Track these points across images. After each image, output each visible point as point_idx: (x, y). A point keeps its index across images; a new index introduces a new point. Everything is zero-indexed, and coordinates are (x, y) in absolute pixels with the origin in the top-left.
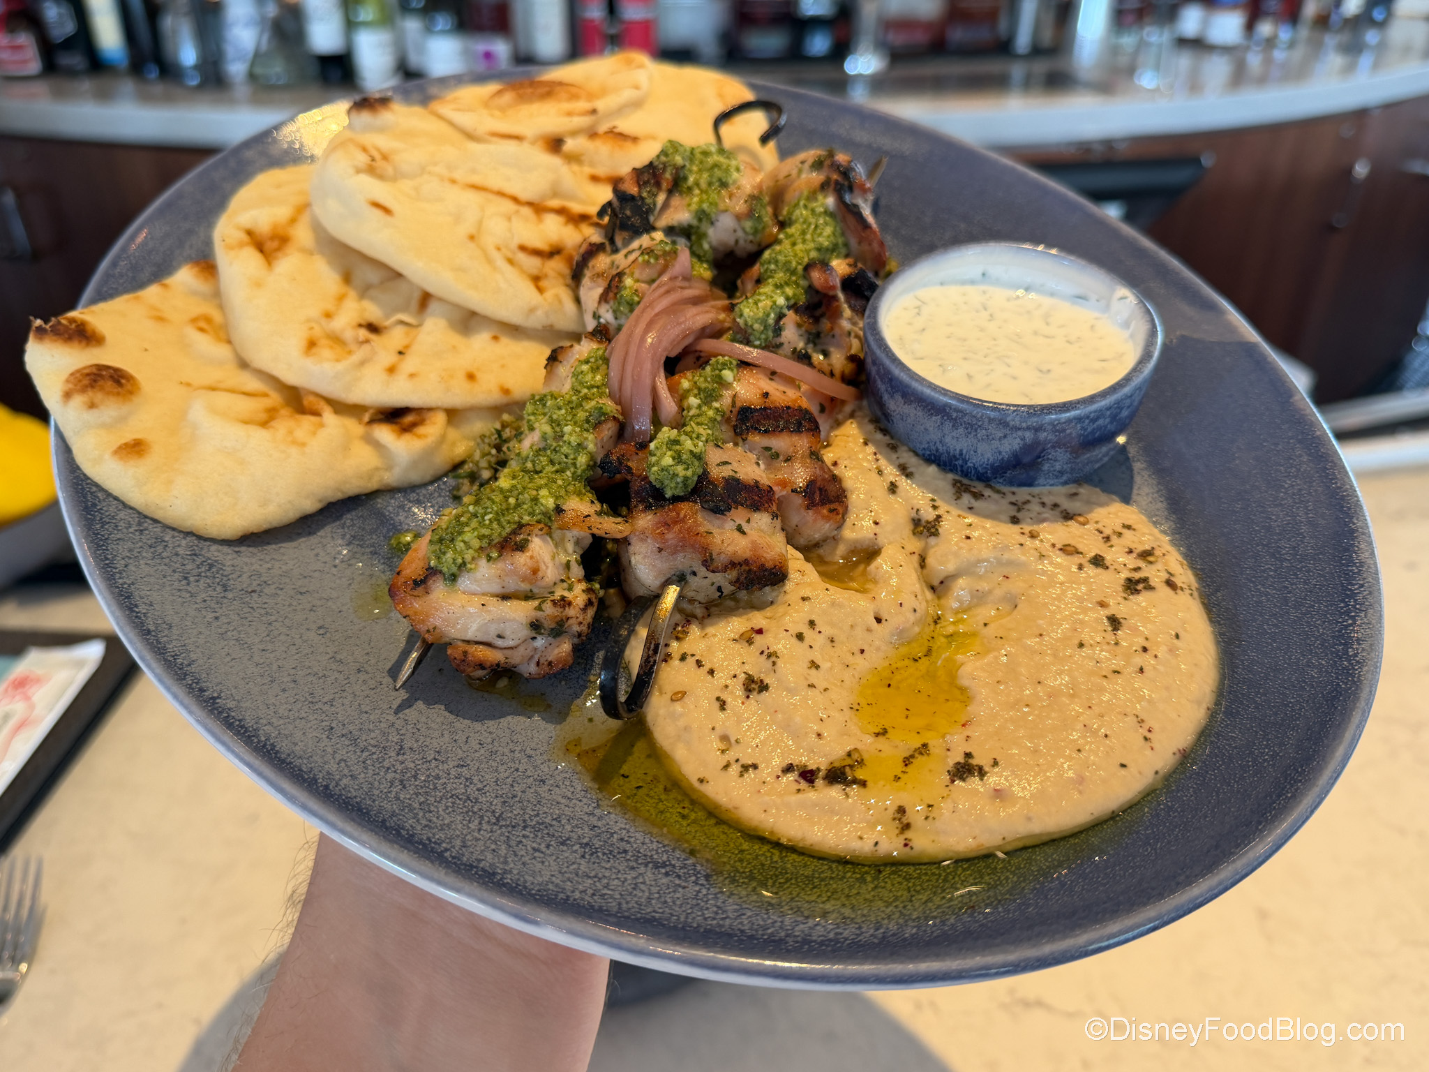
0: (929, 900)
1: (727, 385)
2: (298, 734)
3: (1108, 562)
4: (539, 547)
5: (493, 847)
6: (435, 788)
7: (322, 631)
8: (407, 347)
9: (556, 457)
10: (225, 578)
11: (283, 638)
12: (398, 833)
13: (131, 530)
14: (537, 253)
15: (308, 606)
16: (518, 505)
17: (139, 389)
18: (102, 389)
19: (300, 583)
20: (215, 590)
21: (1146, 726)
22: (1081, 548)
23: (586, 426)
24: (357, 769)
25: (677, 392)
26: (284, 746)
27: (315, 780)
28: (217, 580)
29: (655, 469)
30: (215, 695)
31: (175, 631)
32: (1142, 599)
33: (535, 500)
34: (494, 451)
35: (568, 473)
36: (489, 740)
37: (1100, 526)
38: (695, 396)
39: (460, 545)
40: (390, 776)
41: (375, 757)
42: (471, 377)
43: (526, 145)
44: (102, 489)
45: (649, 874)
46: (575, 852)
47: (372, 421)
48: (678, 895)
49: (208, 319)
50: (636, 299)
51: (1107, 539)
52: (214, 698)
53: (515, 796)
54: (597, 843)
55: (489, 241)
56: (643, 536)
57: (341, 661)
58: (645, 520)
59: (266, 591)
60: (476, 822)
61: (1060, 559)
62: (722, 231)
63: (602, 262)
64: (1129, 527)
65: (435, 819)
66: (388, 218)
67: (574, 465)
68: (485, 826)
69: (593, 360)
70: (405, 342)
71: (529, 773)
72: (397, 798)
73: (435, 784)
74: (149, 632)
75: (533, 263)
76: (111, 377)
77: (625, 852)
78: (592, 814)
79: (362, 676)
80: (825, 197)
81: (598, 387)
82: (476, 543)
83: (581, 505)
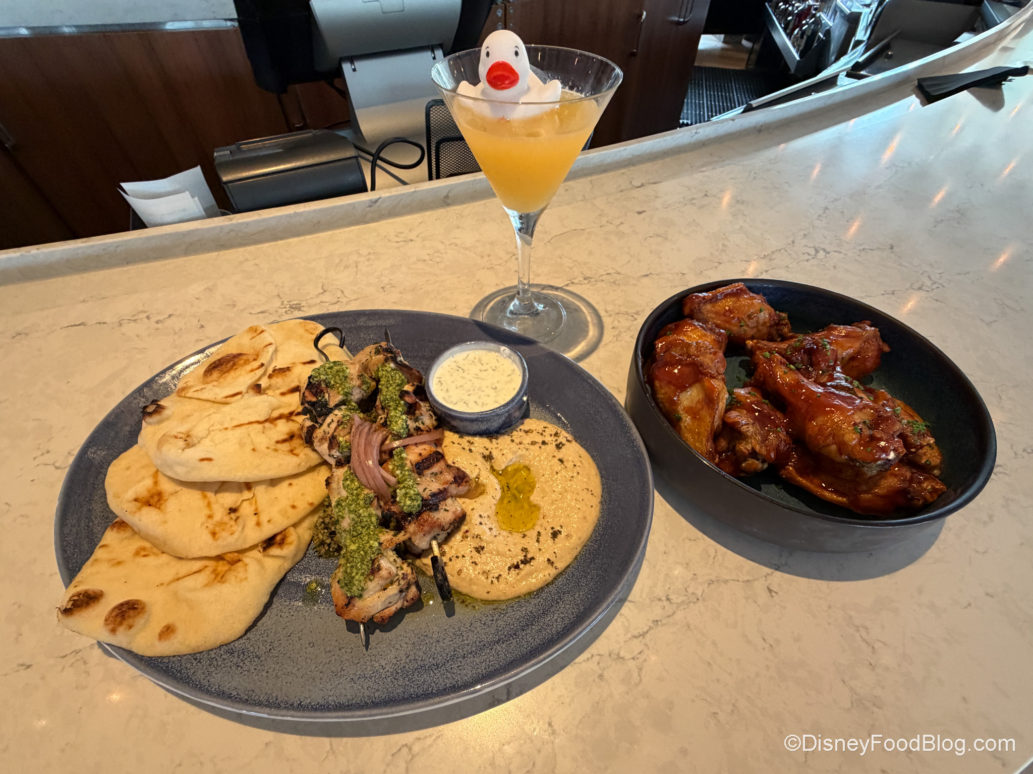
0: (579, 595)
1: (406, 459)
2: (343, 691)
3: (547, 441)
4: (384, 563)
5: (445, 677)
6: (408, 672)
7: (311, 645)
8: (256, 509)
9: (363, 524)
10: (254, 654)
11: (300, 659)
12: (412, 698)
13: (194, 664)
14: (284, 441)
15: (297, 639)
16: (366, 553)
17: (144, 603)
18: (129, 617)
19: (285, 632)
20: (254, 661)
21: (590, 490)
22: (536, 441)
23: (367, 506)
24: (376, 686)
25: (389, 471)
26: (343, 700)
27: (366, 703)
28: (251, 657)
29: (405, 508)
30: (299, 702)
31: (257, 691)
32: (563, 450)
33: (371, 547)
34: (326, 531)
35: (372, 527)
36: (408, 640)
37: (537, 431)
38: (397, 470)
39: (356, 583)
40: (389, 679)
41: (377, 677)
42: (294, 507)
43: (246, 396)
44: (163, 657)
45: (498, 647)
46: (470, 657)
47: (265, 549)
48: (512, 647)
49: (144, 549)
50: (348, 444)
51: (542, 434)
52: (300, 704)
53: (435, 654)
54: (474, 649)
55: (262, 447)
56: (415, 533)
57: (330, 651)
58: (412, 528)
59: (275, 645)
60: (432, 672)
61: (532, 447)
62: (357, 395)
63: (319, 433)
64: (546, 427)
65: (418, 683)
66: (212, 462)
67: (372, 523)
68: (436, 672)
69: (348, 477)
70: (253, 508)
71: (431, 642)
72: (399, 685)
73: (406, 670)
74: (247, 700)
75: (286, 447)
76: (129, 609)
77: (485, 645)
78: (464, 640)
79: (343, 650)
80: (389, 364)
81: (359, 487)
82: (362, 578)
83: (386, 536)
